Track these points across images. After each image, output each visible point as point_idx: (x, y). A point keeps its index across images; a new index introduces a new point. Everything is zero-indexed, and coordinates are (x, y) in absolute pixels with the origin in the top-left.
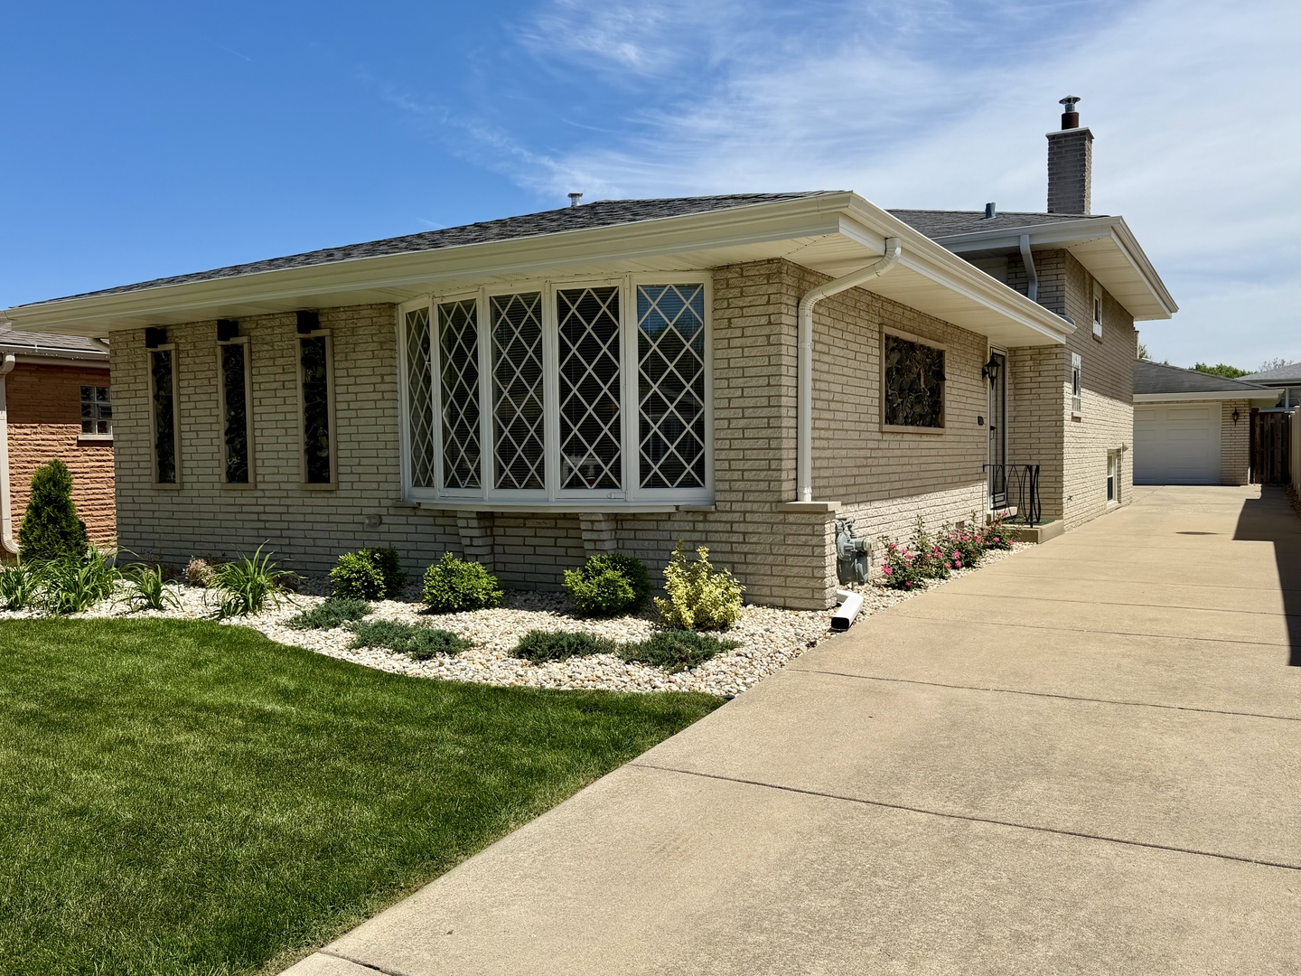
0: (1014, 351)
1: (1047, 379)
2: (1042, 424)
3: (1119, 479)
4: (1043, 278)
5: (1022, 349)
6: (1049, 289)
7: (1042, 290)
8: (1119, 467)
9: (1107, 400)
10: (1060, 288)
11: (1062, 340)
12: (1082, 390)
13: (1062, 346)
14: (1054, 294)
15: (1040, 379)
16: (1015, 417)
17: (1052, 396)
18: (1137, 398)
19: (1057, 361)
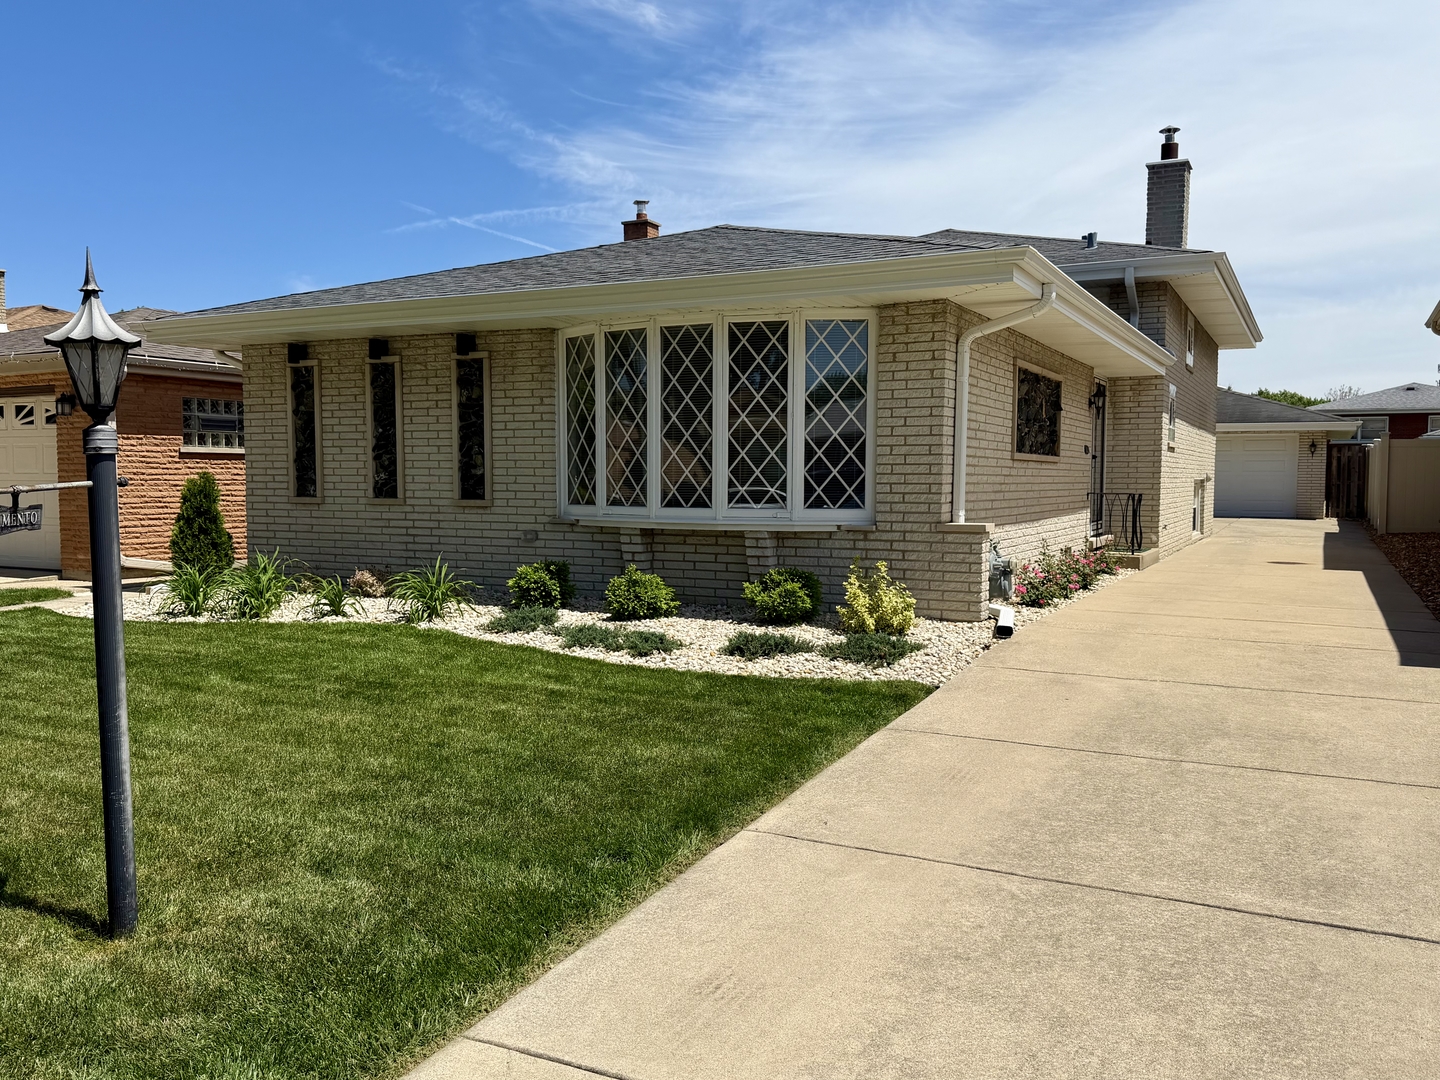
0: (1114, 381)
1: (1146, 410)
2: (1140, 454)
3: (1202, 510)
4: (1144, 310)
5: (1122, 379)
6: (1150, 321)
7: (1143, 321)
8: (1203, 498)
9: (1196, 431)
10: (1161, 320)
11: (1162, 371)
12: (1177, 420)
13: (1162, 377)
14: (1155, 326)
15: (1139, 410)
16: (1113, 447)
17: (1151, 426)
18: (1221, 427)
19: (1156, 392)
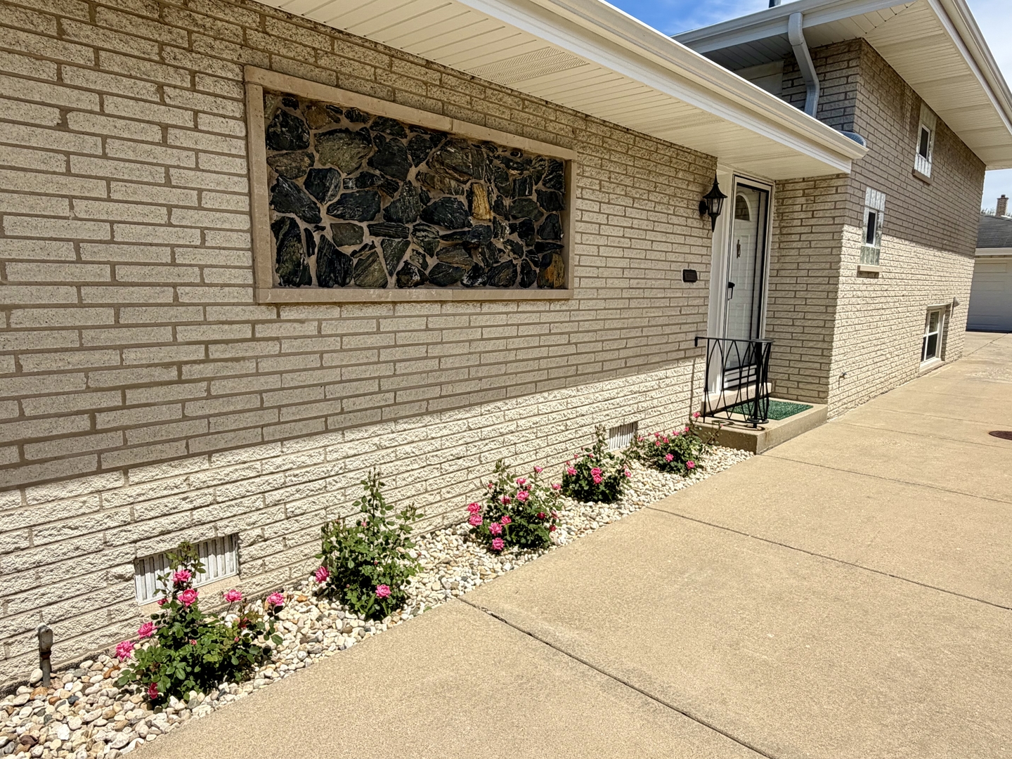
0: (782, 184)
1: (822, 222)
2: (811, 280)
3: (945, 337)
4: (827, 84)
5: (794, 182)
6: (835, 98)
7: (825, 100)
8: (947, 323)
9: (932, 252)
10: (850, 95)
11: (846, 168)
12: (884, 237)
13: (845, 176)
14: (841, 105)
15: (813, 222)
16: (778, 270)
17: (827, 244)
19: (837, 197)
